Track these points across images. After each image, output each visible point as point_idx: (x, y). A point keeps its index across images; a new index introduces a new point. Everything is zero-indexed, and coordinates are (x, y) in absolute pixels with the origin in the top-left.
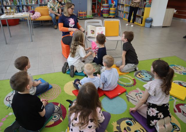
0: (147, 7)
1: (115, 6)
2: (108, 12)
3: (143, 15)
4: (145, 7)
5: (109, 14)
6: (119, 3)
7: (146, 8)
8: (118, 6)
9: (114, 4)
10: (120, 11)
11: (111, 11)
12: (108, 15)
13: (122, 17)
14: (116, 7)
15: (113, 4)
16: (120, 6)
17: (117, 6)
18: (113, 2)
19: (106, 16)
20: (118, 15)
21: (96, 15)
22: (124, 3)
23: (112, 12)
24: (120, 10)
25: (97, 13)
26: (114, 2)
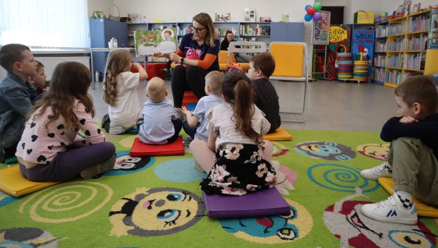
0: (431, 48)
1: (368, 58)
2: (350, 70)
3: (422, 68)
4: (426, 49)
5: (352, 75)
6: (377, 51)
7: (428, 51)
8: (375, 59)
9: (365, 54)
10: (379, 68)
11: (356, 68)
12: (350, 76)
13: (382, 81)
14: (370, 61)
15: (362, 55)
16: (379, 57)
17: (372, 58)
18: (361, 49)
19: (343, 78)
20: (374, 77)
21: (324, 78)
22: (385, 51)
23: (358, 69)
24: (379, 65)
25: (326, 73)
26: (366, 50)
